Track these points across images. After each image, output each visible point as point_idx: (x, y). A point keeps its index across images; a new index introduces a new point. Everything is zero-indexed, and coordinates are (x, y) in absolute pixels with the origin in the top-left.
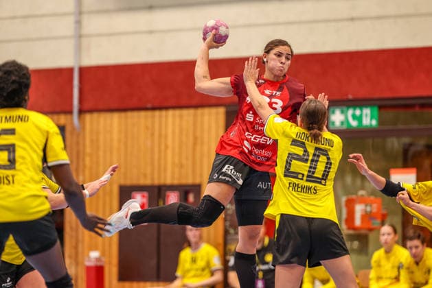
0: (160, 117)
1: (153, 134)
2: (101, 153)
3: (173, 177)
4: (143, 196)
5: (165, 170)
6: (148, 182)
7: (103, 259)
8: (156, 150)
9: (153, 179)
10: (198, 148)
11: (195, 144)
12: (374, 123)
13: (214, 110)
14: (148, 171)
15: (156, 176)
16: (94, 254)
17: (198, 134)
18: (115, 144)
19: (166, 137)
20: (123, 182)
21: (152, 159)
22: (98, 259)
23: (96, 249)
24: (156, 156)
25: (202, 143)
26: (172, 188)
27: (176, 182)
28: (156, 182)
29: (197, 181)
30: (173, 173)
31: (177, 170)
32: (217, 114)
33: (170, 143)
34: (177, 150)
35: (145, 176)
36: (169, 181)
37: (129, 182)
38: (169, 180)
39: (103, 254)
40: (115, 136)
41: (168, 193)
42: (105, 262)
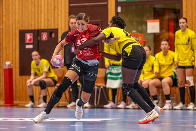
1: (34, 6)
2: (10, 15)
3: (44, 26)
4: (31, 35)
5: (41, 22)
6: (33, 28)
7: (12, 65)
8: (36, 12)
9: (35, 27)
10: (56, 11)
11: (55, 10)
14: (33, 23)
15: (36, 25)
16: (8, 63)
17: (56, 5)
19: (41, 7)
20: (21, 28)
21: (35, 17)
22: (9, 65)
23: (9, 61)
25: (58, 9)
26: (44, 31)
27: (46, 28)
28: (37, 28)
29: (56, 27)
30: (44, 24)
31: (46, 22)
33: (43, 10)
34: (46, 13)
35: (31, 25)
36: (42, 28)
37: (24, 29)
39: (12, 63)
40: (17, 7)
41: (42, 33)
42: (13, 66)
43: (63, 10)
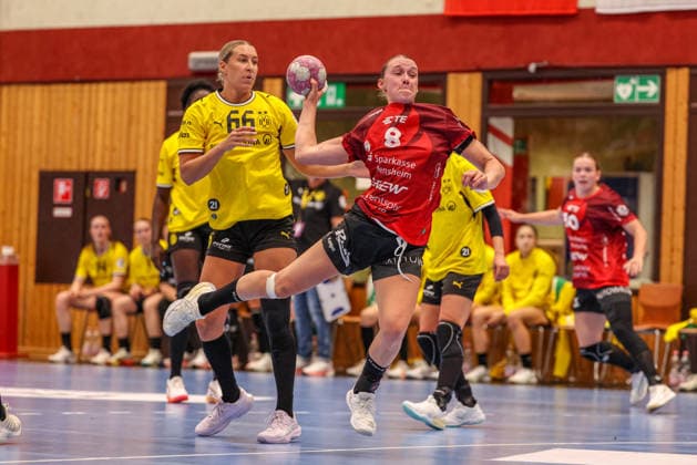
0: (90, 91)
1: (80, 111)
2: (19, 132)
3: (103, 162)
4: (67, 184)
5: (94, 155)
6: (74, 167)
7: (18, 257)
8: (84, 128)
9: (79, 164)
10: (133, 129)
11: (130, 123)
12: (340, 102)
13: (152, 85)
14: (74, 154)
15: (83, 159)
16: (7, 251)
17: (134, 113)
18: (36, 122)
19: (96, 114)
20: (44, 167)
21: (79, 140)
22: (10, 257)
23: (10, 244)
24: (84, 137)
25: (138, 122)
26: (102, 174)
27: (106, 168)
28: (83, 168)
29: (131, 167)
30: (103, 158)
31: (107, 154)
32: (157, 89)
33: (100, 123)
34: (108, 131)
35: (70, 159)
36: (98, 167)
37: (51, 167)
38: (98, 165)
39: (18, 251)
40: (37, 113)
41: (97, 180)
42: (20, 260)
43: (151, 126)
